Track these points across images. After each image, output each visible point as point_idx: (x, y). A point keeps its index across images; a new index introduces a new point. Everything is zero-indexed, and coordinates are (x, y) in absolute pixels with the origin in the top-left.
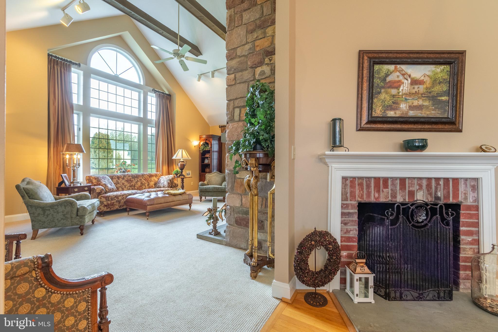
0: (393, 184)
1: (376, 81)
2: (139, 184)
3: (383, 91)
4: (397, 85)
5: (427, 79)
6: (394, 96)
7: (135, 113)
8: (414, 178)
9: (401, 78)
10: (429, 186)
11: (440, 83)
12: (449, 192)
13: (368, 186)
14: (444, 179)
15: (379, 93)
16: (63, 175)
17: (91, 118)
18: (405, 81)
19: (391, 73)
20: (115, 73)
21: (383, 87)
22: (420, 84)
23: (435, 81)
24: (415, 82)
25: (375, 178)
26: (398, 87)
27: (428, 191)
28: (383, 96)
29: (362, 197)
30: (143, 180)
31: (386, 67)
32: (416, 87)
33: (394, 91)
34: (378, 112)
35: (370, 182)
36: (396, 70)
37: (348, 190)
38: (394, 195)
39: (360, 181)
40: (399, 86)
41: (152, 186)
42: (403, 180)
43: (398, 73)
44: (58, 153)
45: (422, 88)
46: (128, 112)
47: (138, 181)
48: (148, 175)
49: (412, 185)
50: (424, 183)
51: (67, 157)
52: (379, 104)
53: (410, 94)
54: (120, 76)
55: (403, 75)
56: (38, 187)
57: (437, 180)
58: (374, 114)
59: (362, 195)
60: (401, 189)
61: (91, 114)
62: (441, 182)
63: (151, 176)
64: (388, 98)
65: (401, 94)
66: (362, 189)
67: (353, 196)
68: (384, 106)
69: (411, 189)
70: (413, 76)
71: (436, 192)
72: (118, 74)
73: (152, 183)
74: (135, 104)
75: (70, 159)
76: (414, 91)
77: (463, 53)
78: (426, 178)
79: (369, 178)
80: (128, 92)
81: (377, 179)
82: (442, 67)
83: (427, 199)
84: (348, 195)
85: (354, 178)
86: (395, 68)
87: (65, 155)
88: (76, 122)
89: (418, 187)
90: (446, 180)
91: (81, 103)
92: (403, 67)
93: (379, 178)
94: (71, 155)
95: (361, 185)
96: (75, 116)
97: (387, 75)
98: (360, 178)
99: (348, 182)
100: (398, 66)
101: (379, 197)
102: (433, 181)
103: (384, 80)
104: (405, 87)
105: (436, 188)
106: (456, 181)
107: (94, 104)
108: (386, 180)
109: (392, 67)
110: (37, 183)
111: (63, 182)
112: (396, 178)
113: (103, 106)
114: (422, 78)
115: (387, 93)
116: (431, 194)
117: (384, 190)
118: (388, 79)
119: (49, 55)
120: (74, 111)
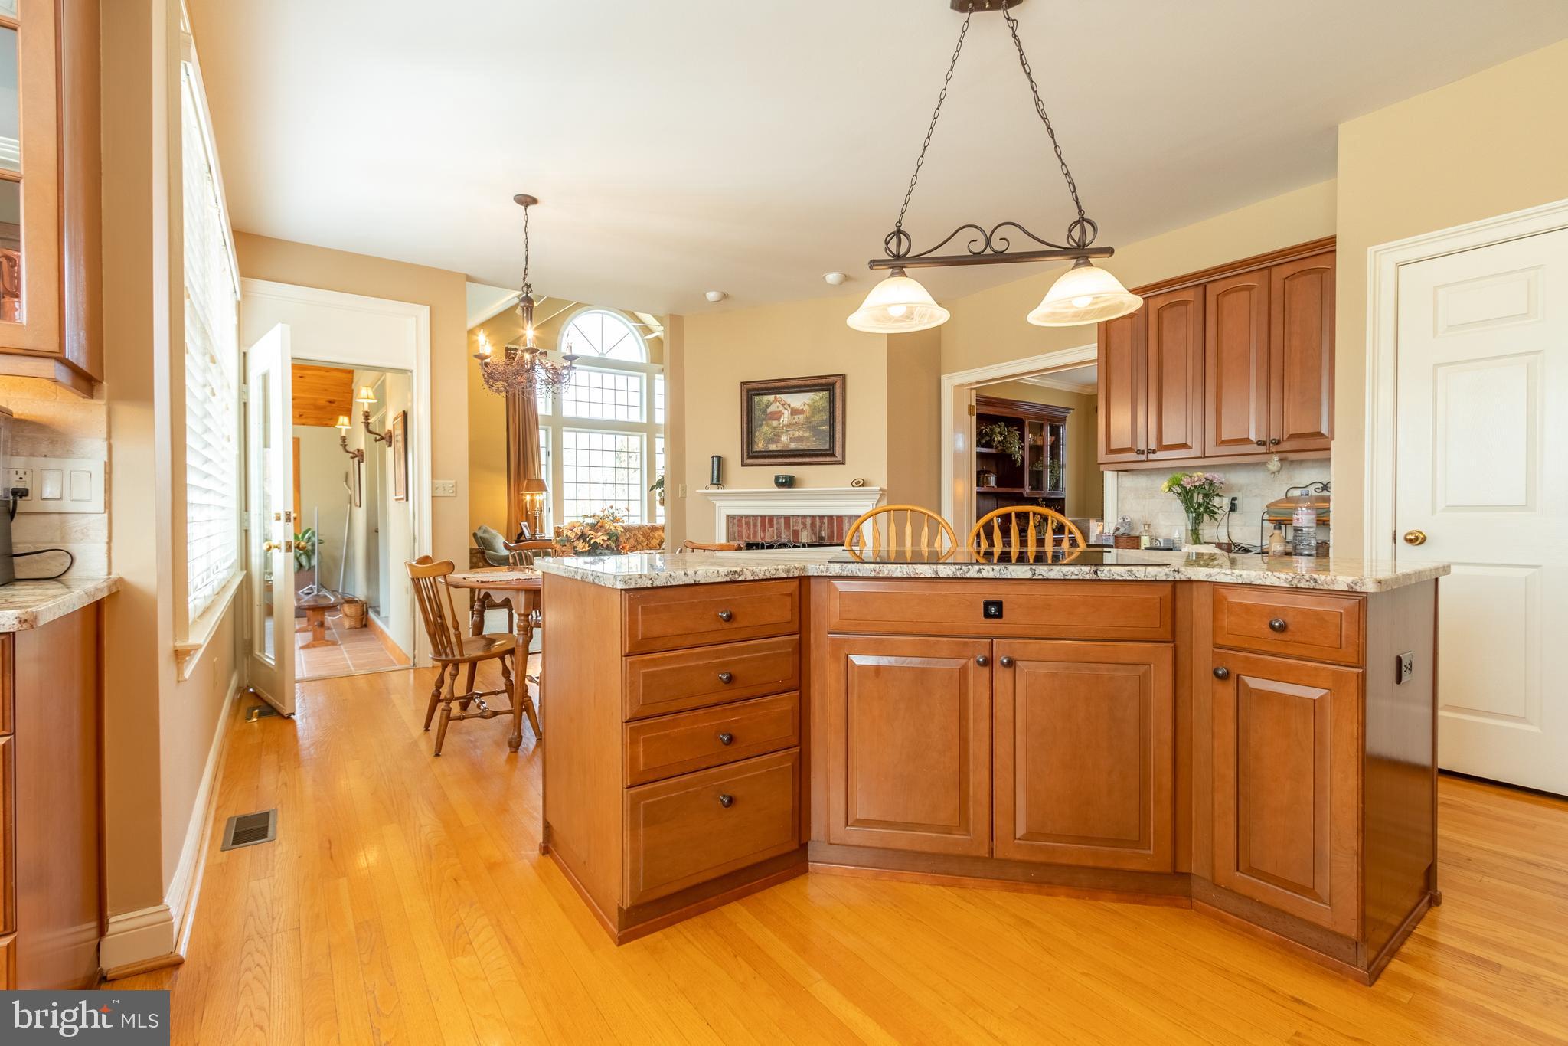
0: (778, 523)
1: (757, 413)
2: (632, 541)
3: (764, 423)
4: (777, 416)
5: (806, 408)
6: (775, 428)
7: (636, 416)
8: (798, 516)
9: (781, 408)
10: (813, 524)
11: (820, 411)
12: (833, 532)
13: (755, 525)
14: (828, 516)
15: (761, 425)
16: (522, 523)
17: (565, 434)
18: (786, 411)
19: (771, 404)
20: (600, 352)
21: (764, 419)
22: (800, 414)
23: (815, 409)
24: (795, 412)
25: (761, 516)
26: (778, 419)
27: (812, 530)
28: (765, 429)
29: (748, 537)
30: (639, 535)
31: (766, 398)
32: (796, 417)
33: (775, 423)
34: (760, 446)
35: (757, 520)
36: (776, 400)
37: (736, 529)
38: (779, 535)
39: (747, 520)
40: (780, 417)
41: (655, 547)
42: (787, 518)
43: (778, 404)
44: (518, 490)
45: (801, 418)
46: (621, 416)
47: (630, 537)
48: (649, 528)
49: (796, 523)
50: (809, 521)
51: (528, 498)
52: (761, 437)
53: (791, 425)
54: (608, 356)
55: (783, 405)
56: (494, 537)
57: (822, 517)
58: (756, 449)
59: (749, 535)
60: (785, 528)
61: (564, 428)
62: (825, 521)
63: (654, 529)
64: (769, 431)
65: (782, 425)
66: (749, 528)
67: (741, 536)
68: (765, 440)
69: (795, 528)
70: (792, 405)
71: (820, 531)
72: (604, 352)
73: (655, 542)
74: (634, 399)
75: (532, 501)
76: (794, 421)
77: (843, 377)
78: (810, 516)
79: (755, 517)
80: (621, 381)
81: (763, 518)
82: (821, 394)
83: (811, 539)
84: (736, 534)
85: (741, 517)
86: (775, 397)
87: (525, 496)
88: (542, 443)
89: (802, 526)
90: (831, 518)
91: (550, 413)
92: (783, 396)
93: (765, 516)
94: (533, 495)
95: (748, 524)
96: (542, 433)
97: (768, 406)
98: (748, 517)
99: (736, 521)
100: (778, 396)
101: (765, 537)
102: (817, 519)
103: (765, 411)
104: (786, 418)
105: (820, 527)
106: (840, 518)
107: (568, 411)
108: (771, 518)
109: (771, 398)
110: (494, 532)
111: (522, 533)
112: (781, 517)
113: (583, 413)
114: (801, 408)
115: (768, 425)
116: (815, 534)
117: (770, 529)
118: (769, 410)
119: (507, 349)
120: (540, 427)
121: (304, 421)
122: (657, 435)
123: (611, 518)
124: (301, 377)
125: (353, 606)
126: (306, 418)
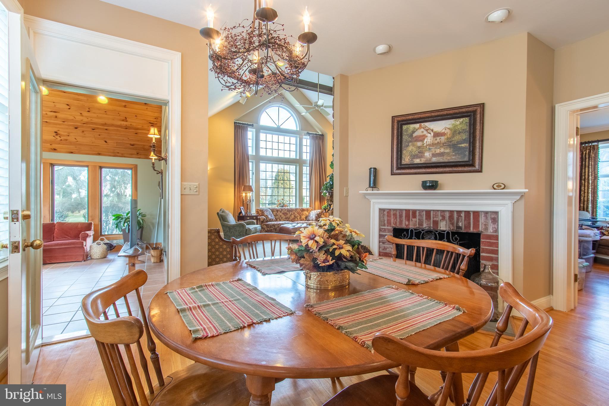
0: (420, 215)
1: (405, 137)
2: (293, 216)
3: (410, 144)
4: (422, 138)
5: (448, 131)
6: (419, 147)
7: (293, 156)
8: (438, 211)
9: (425, 133)
10: (451, 217)
11: (459, 133)
12: (469, 223)
13: (401, 216)
14: (465, 212)
15: (408, 146)
16: (241, 207)
17: (261, 164)
18: (429, 135)
19: (417, 130)
20: (278, 125)
21: (411, 142)
22: (442, 136)
23: (455, 132)
24: (437, 135)
25: (406, 210)
26: (422, 141)
27: (450, 221)
28: (410, 148)
29: (396, 224)
30: (296, 213)
31: (412, 126)
32: (438, 138)
33: (419, 144)
34: (406, 160)
35: (402, 213)
36: (421, 127)
37: (386, 218)
38: (421, 224)
39: (395, 212)
40: (424, 139)
41: (304, 219)
42: (428, 212)
43: (422, 130)
44: (239, 192)
45: (443, 139)
46: (287, 155)
47: (292, 214)
48: (300, 210)
49: (436, 216)
50: (447, 215)
51: (244, 195)
52: (408, 154)
53: (433, 145)
54: (281, 127)
55: (427, 130)
56: (227, 215)
57: (459, 212)
58: (403, 162)
59: (396, 223)
60: (426, 219)
61: (261, 161)
62: (463, 215)
64: (415, 149)
65: (425, 145)
66: (396, 218)
67: (389, 223)
68: (411, 156)
69: (435, 219)
70: (435, 130)
71: (458, 222)
72: (280, 125)
73: (303, 217)
74: (293, 148)
75: (246, 196)
76: (436, 142)
77: (482, 106)
78: (448, 211)
79: (401, 210)
80: (287, 139)
81: (407, 211)
82: (461, 120)
83: (449, 227)
84: (386, 222)
85: (390, 210)
86: (420, 125)
88: (251, 168)
89: (441, 218)
90: (467, 213)
91: (254, 154)
92: (427, 124)
93: (409, 210)
94: (246, 193)
95: (395, 215)
96: (250, 164)
97: (413, 132)
98: (394, 210)
99: (386, 213)
100: (422, 124)
101: (409, 225)
102: (455, 214)
103: (411, 135)
104: (429, 139)
105: (458, 219)
106: (476, 214)
107: (262, 153)
108: (414, 212)
109: (417, 126)
110: (228, 212)
111: (241, 212)
112: (423, 211)
113: (269, 154)
114: (443, 131)
115: (413, 145)
116: (453, 224)
117: (413, 219)
118: (415, 135)
119: (235, 123)
120: (250, 160)
121: (139, 156)
122: (303, 165)
123: (282, 204)
124: (136, 134)
125: (155, 251)
126: (140, 155)
